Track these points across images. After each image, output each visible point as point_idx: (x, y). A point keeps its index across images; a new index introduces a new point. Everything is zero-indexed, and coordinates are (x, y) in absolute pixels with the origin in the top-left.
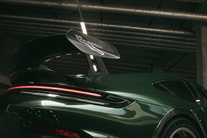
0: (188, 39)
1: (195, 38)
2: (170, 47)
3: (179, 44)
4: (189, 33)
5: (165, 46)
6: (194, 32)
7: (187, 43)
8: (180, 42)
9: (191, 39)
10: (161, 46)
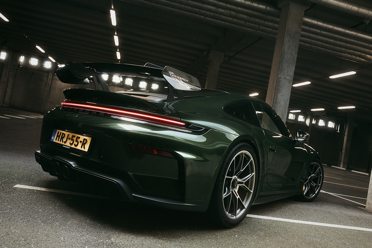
0: (270, 17)
1: (279, 17)
2: (241, 25)
3: (256, 23)
4: (272, 9)
5: (234, 23)
6: (280, 10)
7: (266, 23)
8: (257, 20)
9: (273, 18)
10: (230, 22)
